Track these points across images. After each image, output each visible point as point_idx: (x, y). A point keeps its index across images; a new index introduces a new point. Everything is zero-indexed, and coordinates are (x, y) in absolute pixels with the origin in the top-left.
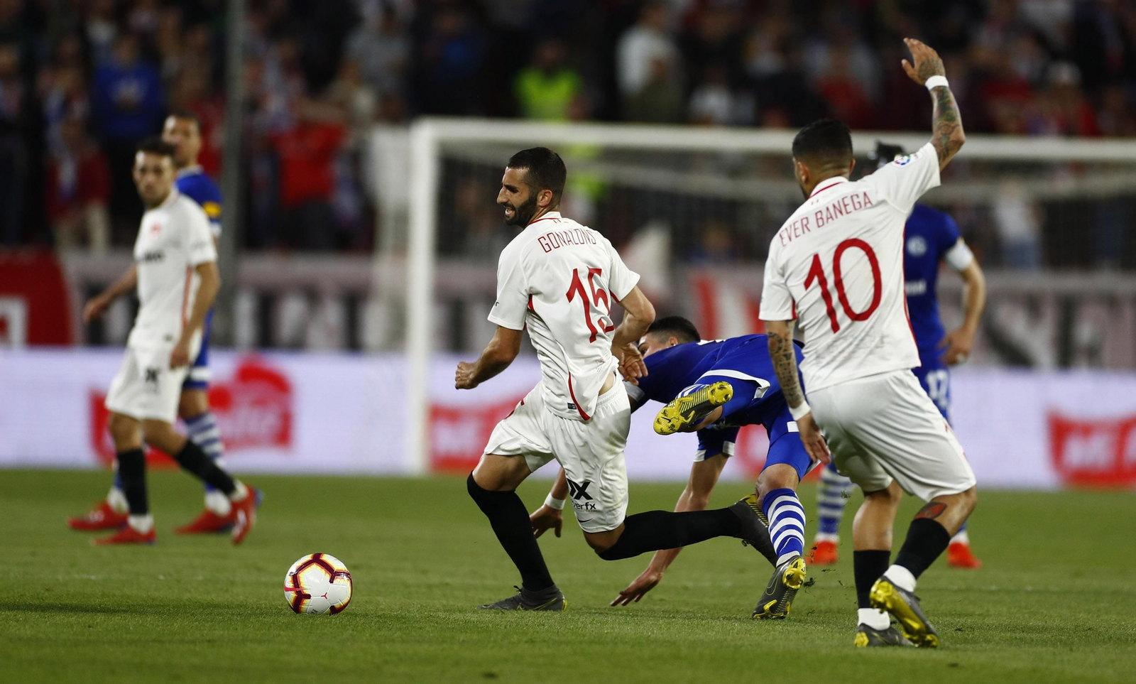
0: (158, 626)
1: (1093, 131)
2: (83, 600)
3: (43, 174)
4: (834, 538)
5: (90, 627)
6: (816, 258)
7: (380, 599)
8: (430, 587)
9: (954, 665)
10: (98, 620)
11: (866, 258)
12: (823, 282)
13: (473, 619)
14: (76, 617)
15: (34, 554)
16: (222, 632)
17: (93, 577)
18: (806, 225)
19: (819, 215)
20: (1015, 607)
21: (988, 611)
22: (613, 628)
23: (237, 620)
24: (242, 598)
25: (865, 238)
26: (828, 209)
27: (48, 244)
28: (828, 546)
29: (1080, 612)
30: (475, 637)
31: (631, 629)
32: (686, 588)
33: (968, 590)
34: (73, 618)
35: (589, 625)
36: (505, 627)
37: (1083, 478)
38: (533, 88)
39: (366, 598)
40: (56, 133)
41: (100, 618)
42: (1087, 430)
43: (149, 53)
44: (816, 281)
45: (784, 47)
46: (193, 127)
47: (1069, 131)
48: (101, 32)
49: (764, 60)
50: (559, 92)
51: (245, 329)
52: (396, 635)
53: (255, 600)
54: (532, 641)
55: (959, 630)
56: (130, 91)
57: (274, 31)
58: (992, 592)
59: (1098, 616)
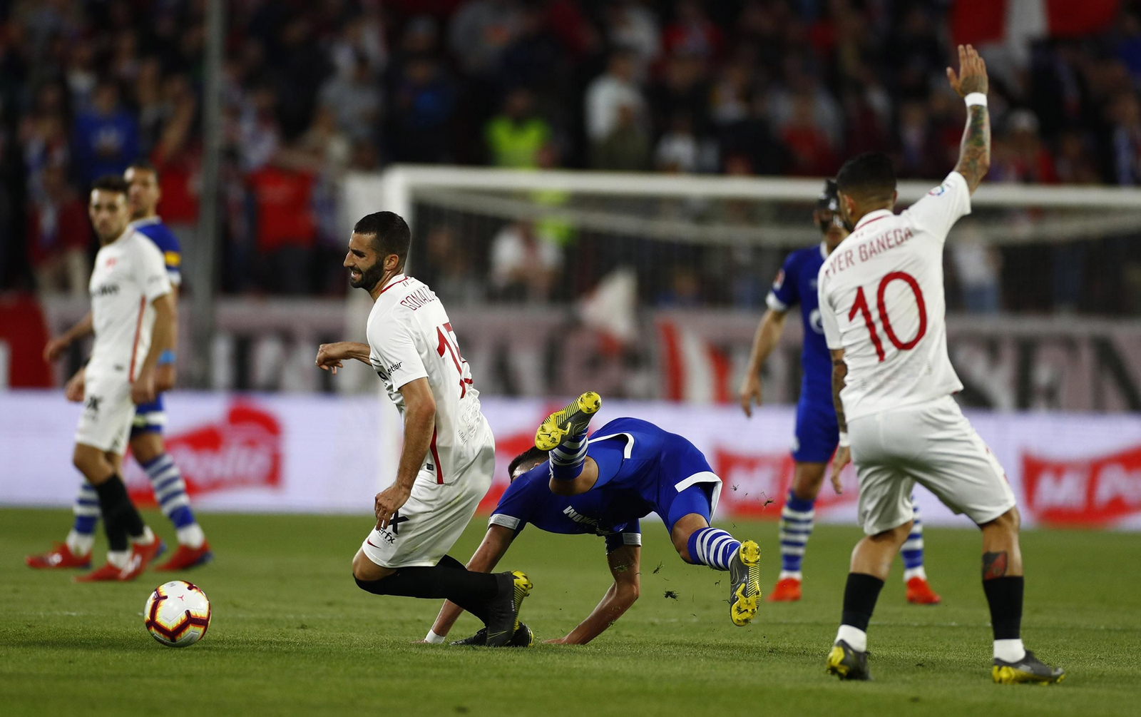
0: (137, 661)
1: (1051, 178)
2: (63, 636)
3: (24, 219)
4: (797, 576)
5: (70, 662)
6: (860, 290)
7: (354, 635)
8: (402, 623)
9: (915, 700)
10: (79, 656)
11: (910, 290)
12: (867, 314)
13: (444, 654)
14: (57, 652)
15: (16, 591)
16: (199, 668)
17: (74, 614)
18: (850, 259)
19: (863, 249)
20: (975, 643)
21: (948, 646)
22: (581, 663)
23: (214, 655)
24: (219, 634)
25: (908, 271)
26: (872, 244)
27: (30, 288)
28: (793, 583)
29: (1038, 648)
30: (446, 671)
31: (599, 664)
32: (653, 624)
33: (929, 626)
34: (54, 654)
35: (559, 661)
36: (476, 663)
37: (1055, 516)
38: (503, 135)
39: (340, 634)
40: (37, 180)
41: (81, 653)
42: (1059, 470)
43: (128, 102)
44: (859, 312)
45: (748, 95)
46: (152, 178)
47: (1027, 178)
48: (81, 81)
49: (729, 108)
50: (528, 140)
51: (222, 370)
52: (369, 670)
53: (232, 636)
54: (502, 676)
55: (920, 665)
56: (109, 139)
57: (249, 81)
58: (953, 628)
59: (1056, 652)
